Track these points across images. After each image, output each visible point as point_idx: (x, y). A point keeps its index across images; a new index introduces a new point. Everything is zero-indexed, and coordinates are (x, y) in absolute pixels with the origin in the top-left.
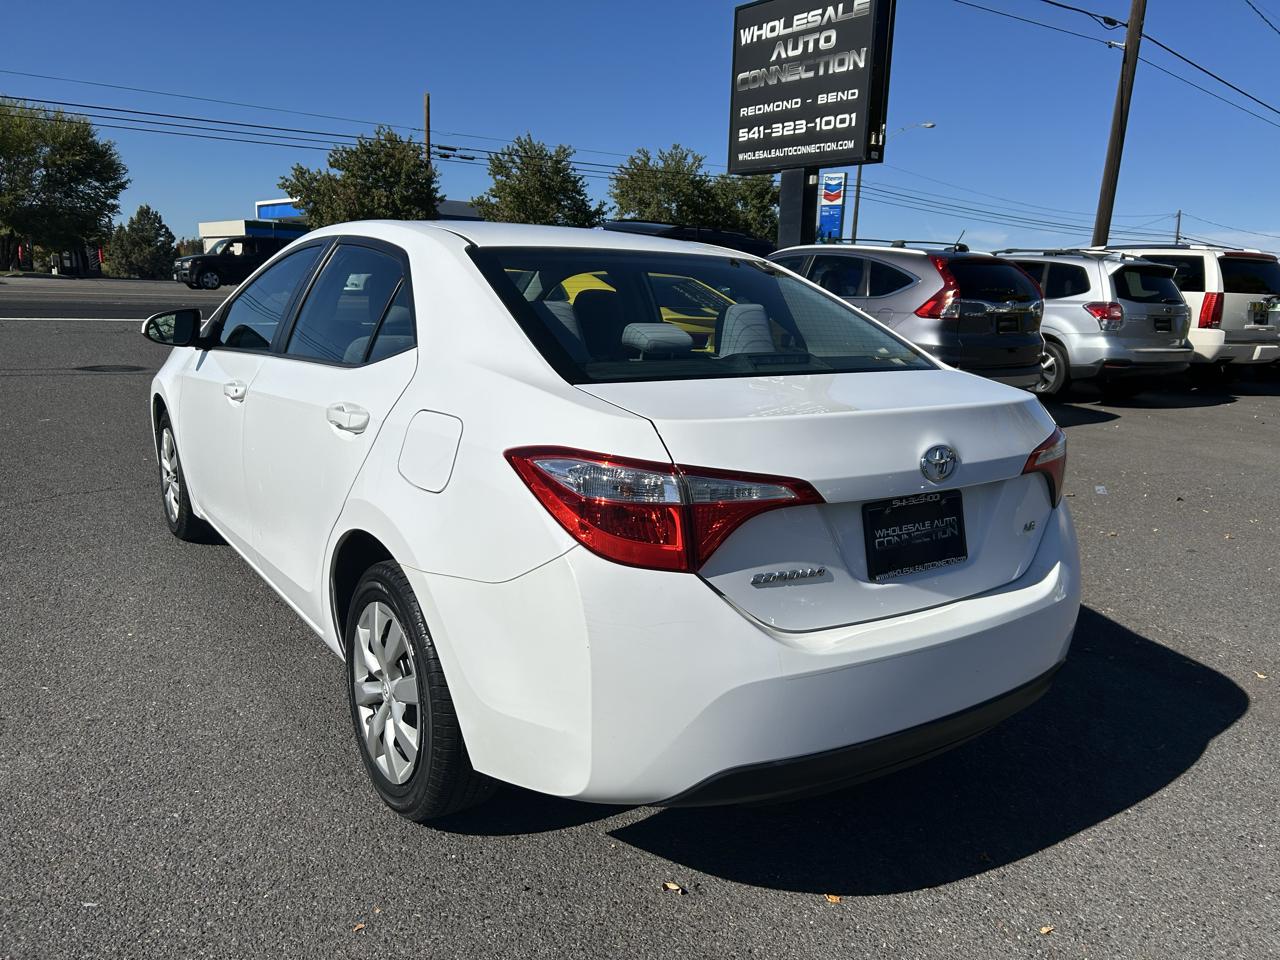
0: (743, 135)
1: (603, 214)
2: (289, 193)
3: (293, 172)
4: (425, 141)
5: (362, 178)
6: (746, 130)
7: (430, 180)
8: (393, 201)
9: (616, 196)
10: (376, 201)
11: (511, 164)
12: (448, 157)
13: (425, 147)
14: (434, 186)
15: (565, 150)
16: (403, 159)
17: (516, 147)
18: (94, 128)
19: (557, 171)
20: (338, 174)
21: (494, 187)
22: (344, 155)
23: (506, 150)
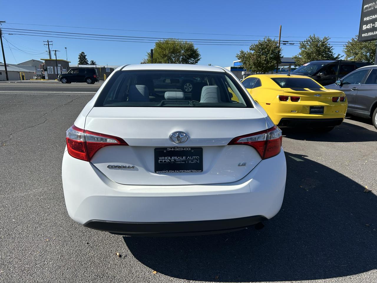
0: (365, 27)
1: (339, 58)
2: (238, 58)
3: (240, 52)
4: (279, 40)
5: (259, 52)
6: (366, 25)
7: (279, 52)
8: (267, 59)
9: (345, 52)
10: (262, 59)
11: (307, 45)
12: (285, 44)
13: (279, 42)
14: (280, 53)
15: (326, 38)
16: (271, 46)
17: (309, 39)
18: (194, 45)
19: (323, 45)
20: (253, 52)
21: (301, 52)
22: (254, 46)
23: (306, 40)
